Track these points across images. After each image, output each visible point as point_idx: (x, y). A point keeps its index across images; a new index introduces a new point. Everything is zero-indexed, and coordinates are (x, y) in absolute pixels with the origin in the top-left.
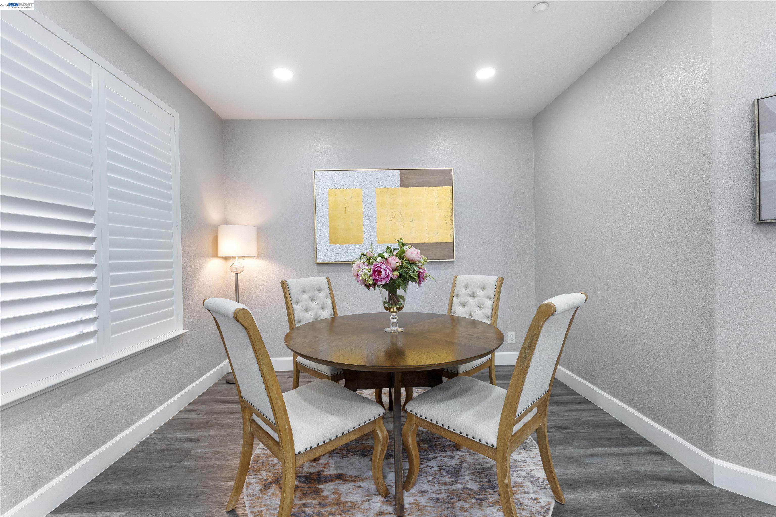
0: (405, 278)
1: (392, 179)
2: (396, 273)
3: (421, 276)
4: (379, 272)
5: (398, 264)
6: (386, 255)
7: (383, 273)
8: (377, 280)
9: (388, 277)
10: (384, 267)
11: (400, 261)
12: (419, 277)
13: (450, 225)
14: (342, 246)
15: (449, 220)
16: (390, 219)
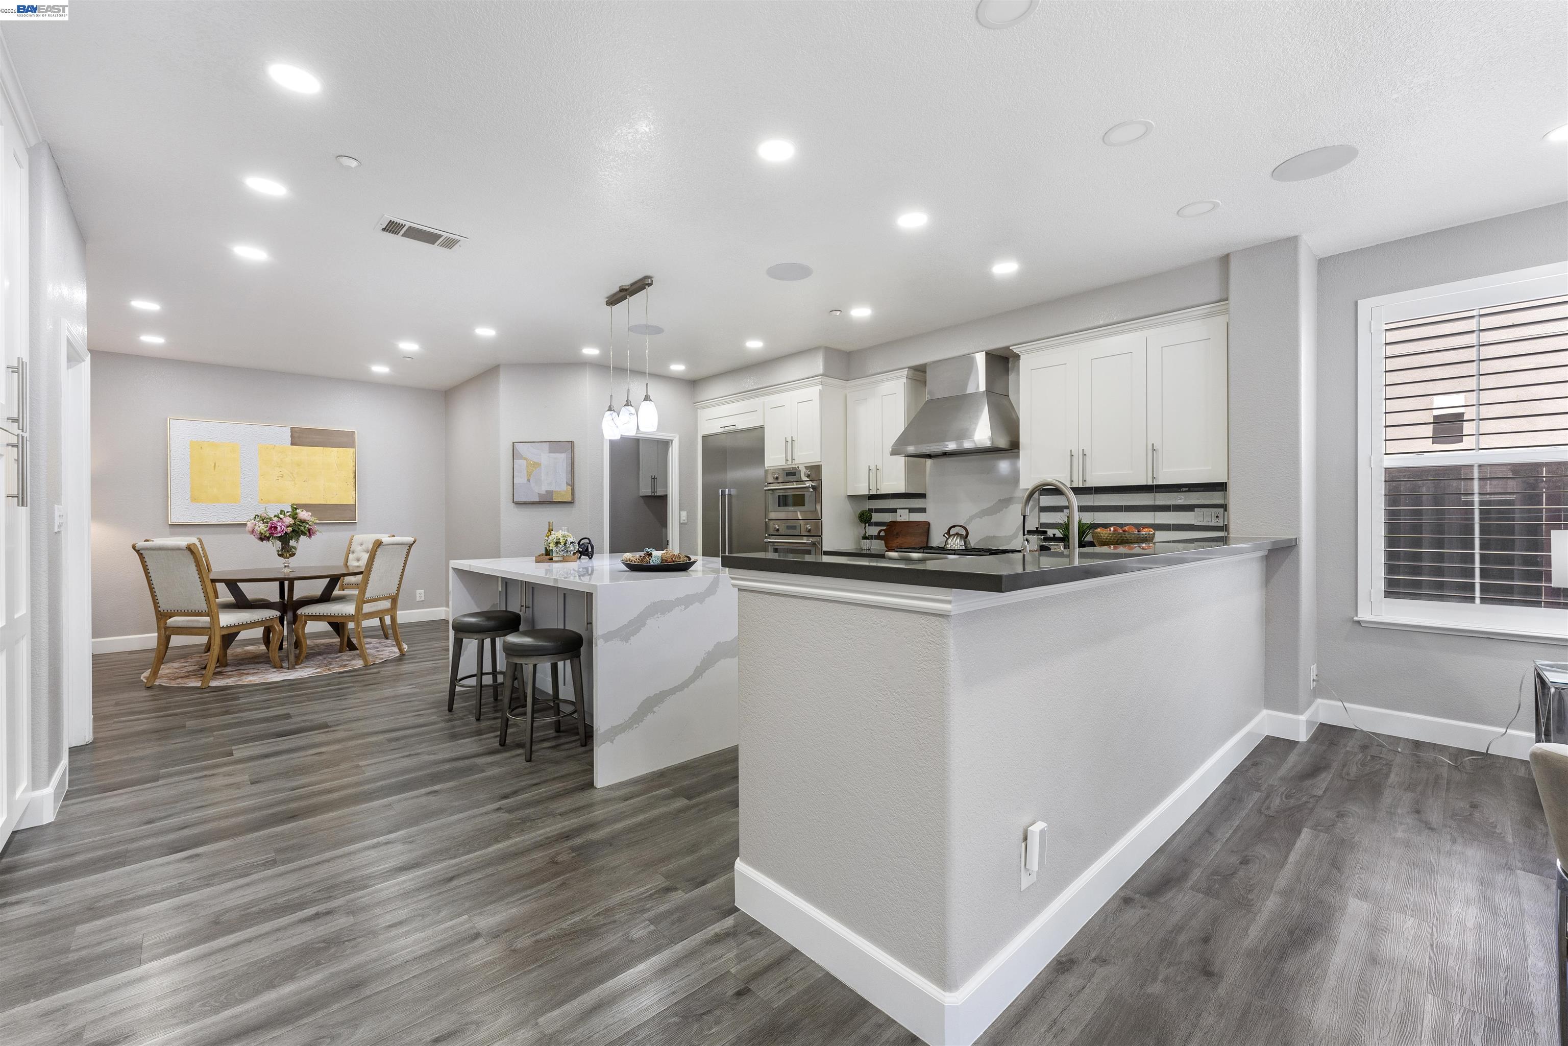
0: (298, 532)
1: (282, 436)
2: (291, 529)
3: (311, 531)
4: (276, 528)
5: (291, 523)
6: (281, 516)
7: (279, 528)
8: (273, 533)
9: (283, 531)
10: (280, 524)
11: (293, 521)
12: (309, 532)
13: (352, 487)
14: (210, 505)
15: (351, 482)
16: (277, 478)
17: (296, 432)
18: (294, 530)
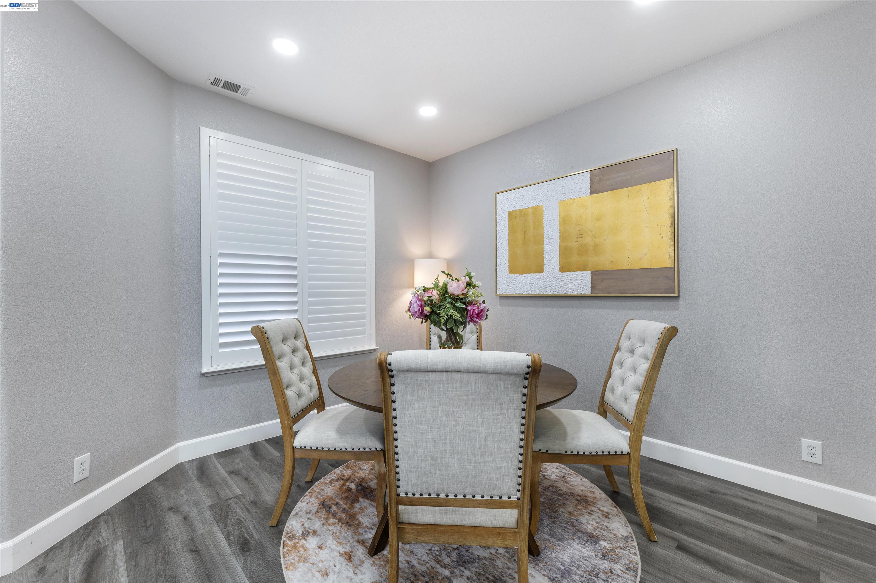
1: (580, 185)
13: (670, 241)
14: (521, 276)
15: (667, 232)
16: (577, 240)
17: (596, 176)
18: (432, 312)
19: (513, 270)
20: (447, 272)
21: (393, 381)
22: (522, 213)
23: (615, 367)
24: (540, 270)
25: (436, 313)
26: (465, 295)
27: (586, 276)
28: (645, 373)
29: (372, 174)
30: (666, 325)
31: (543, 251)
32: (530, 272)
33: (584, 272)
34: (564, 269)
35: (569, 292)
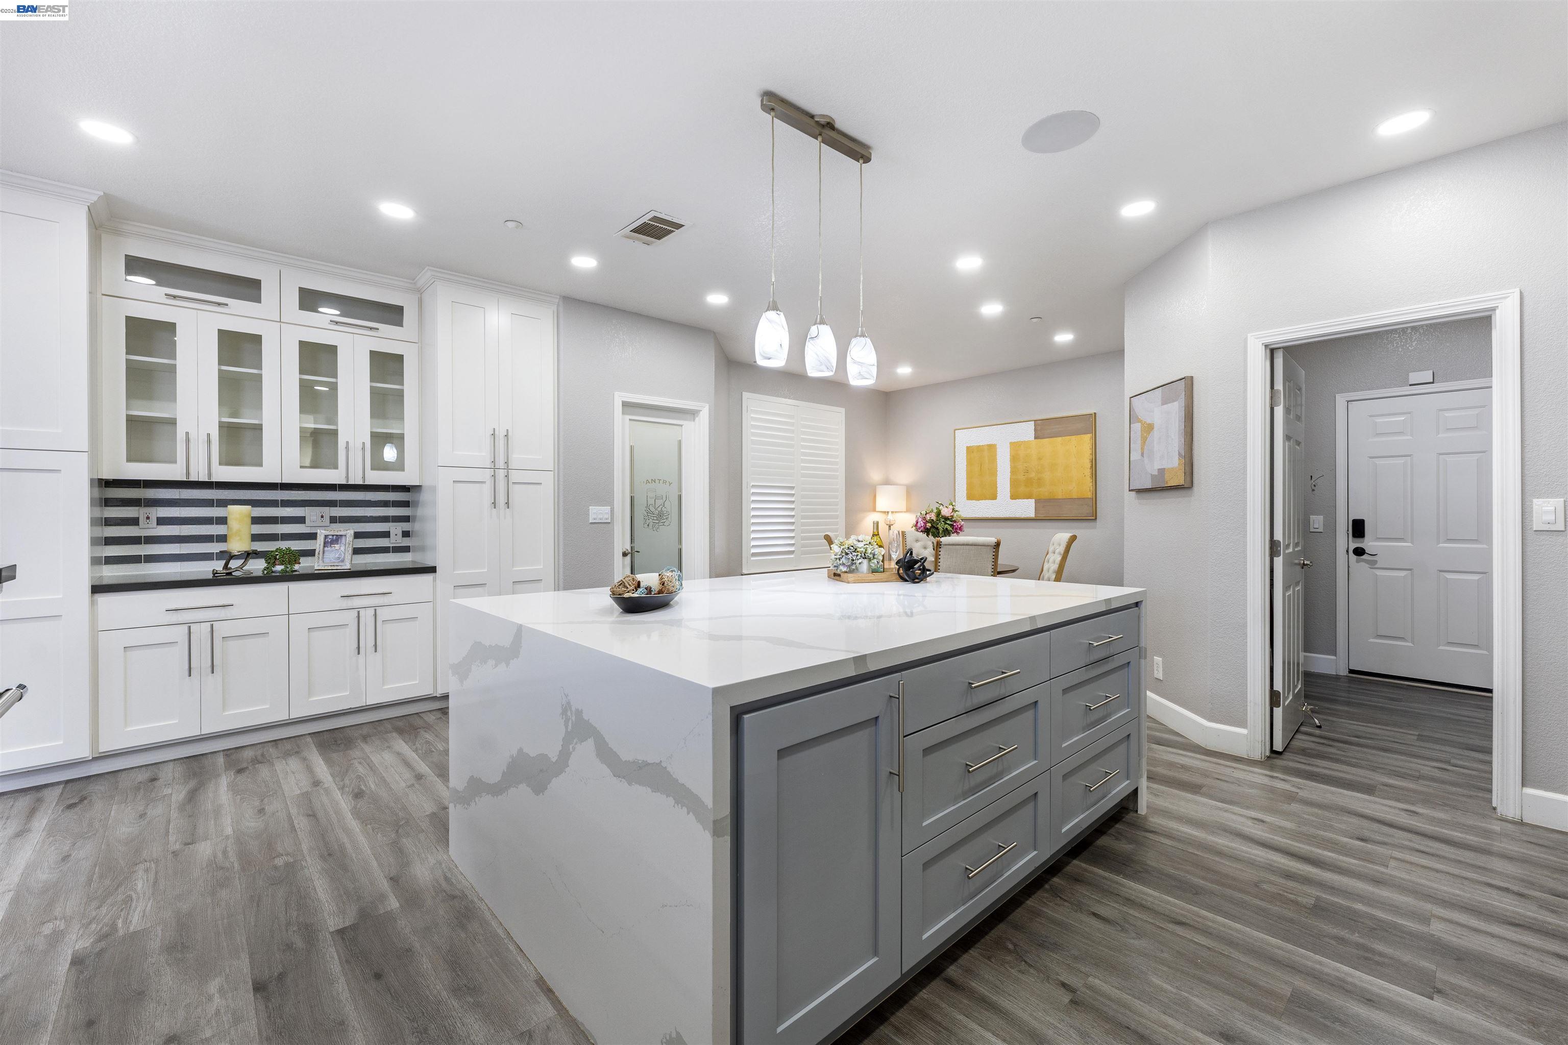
1: (1026, 431)
2: (929, 525)
5: (932, 519)
13: (1090, 479)
14: (977, 502)
15: (1088, 472)
16: (1024, 474)
17: (1039, 425)
18: (932, 527)
19: (970, 497)
20: (940, 503)
21: (940, 549)
22: (979, 449)
23: (1045, 564)
24: (994, 497)
25: (934, 527)
26: (952, 516)
27: (1031, 503)
28: (1059, 563)
29: (843, 410)
30: (1071, 534)
31: (997, 481)
32: (986, 499)
33: (1029, 500)
34: (1013, 497)
35: (1018, 515)
